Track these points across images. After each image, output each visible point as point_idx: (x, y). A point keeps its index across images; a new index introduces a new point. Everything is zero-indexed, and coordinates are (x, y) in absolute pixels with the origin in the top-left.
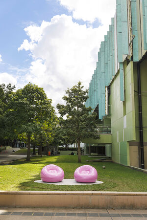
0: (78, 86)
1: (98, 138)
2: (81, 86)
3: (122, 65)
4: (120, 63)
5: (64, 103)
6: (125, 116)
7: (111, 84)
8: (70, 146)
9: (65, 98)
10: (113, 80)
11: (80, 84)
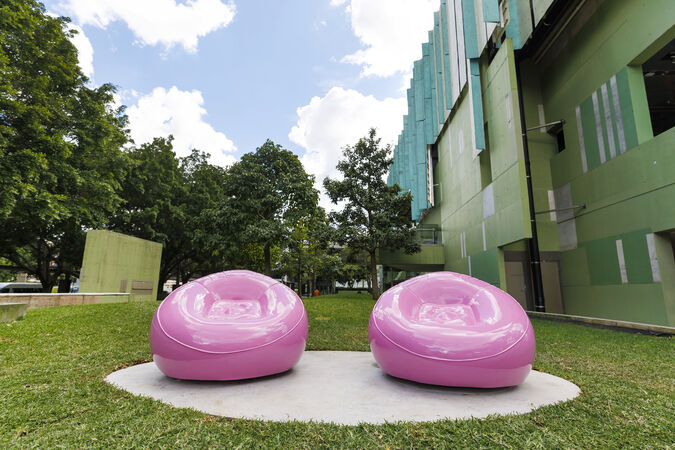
0: (368, 137)
1: (417, 249)
2: (375, 139)
3: (477, 66)
4: (472, 60)
5: (339, 177)
6: (491, 186)
7: (440, 138)
8: (355, 286)
9: (343, 167)
10: (446, 126)
11: (373, 133)
